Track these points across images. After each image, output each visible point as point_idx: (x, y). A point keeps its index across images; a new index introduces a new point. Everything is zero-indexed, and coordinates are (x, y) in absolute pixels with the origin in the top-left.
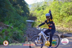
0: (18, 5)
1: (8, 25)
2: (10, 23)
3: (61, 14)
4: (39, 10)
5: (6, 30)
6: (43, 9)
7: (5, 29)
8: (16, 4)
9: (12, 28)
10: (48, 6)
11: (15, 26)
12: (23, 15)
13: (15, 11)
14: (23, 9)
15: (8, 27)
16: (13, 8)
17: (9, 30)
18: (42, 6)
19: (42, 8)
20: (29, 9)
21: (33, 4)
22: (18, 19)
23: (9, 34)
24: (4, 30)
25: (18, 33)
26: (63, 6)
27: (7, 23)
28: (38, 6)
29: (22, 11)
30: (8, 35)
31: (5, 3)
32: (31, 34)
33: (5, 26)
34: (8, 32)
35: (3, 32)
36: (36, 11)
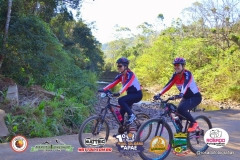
0: (77, 45)
1: (53, 93)
2: (58, 87)
5: (47, 105)
6: (136, 54)
7: (46, 101)
8: (71, 44)
9: (61, 99)
11: (70, 94)
12: (88, 68)
13: (69, 59)
14: (87, 54)
15: (52, 97)
16: (65, 53)
17: (55, 104)
20: (102, 53)
21: (113, 43)
22: (76, 78)
23: (55, 112)
24: (43, 104)
25: (76, 111)
26: (180, 48)
27: (50, 89)
28: (124, 47)
30: (53, 115)
31: (46, 41)
33: (46, 94)
34: (53, 109)
35: (41, 109)
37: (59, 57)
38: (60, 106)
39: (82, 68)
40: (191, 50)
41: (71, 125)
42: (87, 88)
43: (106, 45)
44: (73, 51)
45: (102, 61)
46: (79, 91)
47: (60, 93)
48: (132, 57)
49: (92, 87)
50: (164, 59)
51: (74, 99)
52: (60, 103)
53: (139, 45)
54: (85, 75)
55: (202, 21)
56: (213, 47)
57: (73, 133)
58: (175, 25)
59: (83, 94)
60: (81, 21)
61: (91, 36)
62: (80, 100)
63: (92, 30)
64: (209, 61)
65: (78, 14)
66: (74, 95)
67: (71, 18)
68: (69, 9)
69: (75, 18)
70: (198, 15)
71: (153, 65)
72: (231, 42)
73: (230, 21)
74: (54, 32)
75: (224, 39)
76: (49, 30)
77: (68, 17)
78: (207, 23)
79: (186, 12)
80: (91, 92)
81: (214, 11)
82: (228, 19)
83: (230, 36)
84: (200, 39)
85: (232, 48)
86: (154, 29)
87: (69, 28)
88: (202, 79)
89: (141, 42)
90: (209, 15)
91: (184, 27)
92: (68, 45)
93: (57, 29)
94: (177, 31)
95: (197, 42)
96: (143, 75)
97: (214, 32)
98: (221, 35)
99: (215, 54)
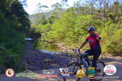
2: (1, 42)
3: (76, 30)
6: (51, 22)
9: (3, 49)
10: (58, 19)
11: (8, 47)
12: (20, 29)
14: (20, 21)
16: (6, 20)
18: (49, 19)
19: (49, 21)
20: (29, 21)
21: (37, 15)
25: (12, 58)
29: (20, 24)
32: (32, 59)
36: (39, 25)
38: (2, 55)
40: (85, 22)
42: (20, 43)
43: (32, 16)
46: (15, 45)
47: (2, 46)
48: (49, 24)
49: (23, 42)
52: (2, 52)
55: (92, 5)
56: (98, 20)
58: (76, 6)
61: (23, 10)
62: (15, 50)
63: (24, 6)
72: (109, 18)
75: (105, 16)
80: (22, 45)
82: (107, 4)
85: (109, 22)
89: (53, 15)
90: (96, 1)
91: (81, 7)
92: (8, 15)
94: (77, 9)
95: (89, 17)
96: (55, 36)
97: (99, 11)
98: (103, 14)
99: (99, 24)
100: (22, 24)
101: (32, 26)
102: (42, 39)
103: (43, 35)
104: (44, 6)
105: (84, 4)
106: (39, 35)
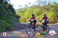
0: (9, 10)
2: (4, 20)
4: (22, 12)
8: (8, 9)
9: (5, 23)
11: (7, 22)
12: (12, 15)
13: (7, 13)
14: (12, 12)
15: (2, 23)
17: (3, 24)
20: (16, 12)
22: (9, 18)
23: (3, 26)
26: (34, 11)
27: (2, 20)
28: (21, 10)
32: (17, 26)
33: (1, 22)
37: (4, 12)
38: (5, 25)
39: (10, 15)
40: (37, 11)
41: (7, 29)
42: (12, 20)
43: (17, 10)
44: (8, 11)
45: (15, 14)
47: (5, 22)
48: (23, 13)
49: (13, 20)
50: (31, 13)
51: (8, 23)
52: (5, 24)
53: (25, 10)
54: (11, 17)
55: (39, 5)
56: (42, 11)
57: (8, 31)
58: (33, 5)
59: (11, 22)
60: (10, 4)
61: (13, 8)
62: (10, 23)
63: (13, 6)
64: (41, 14)
65: (9, 2)
66: (8, 22)
67: (8, 3)
68: (7, 1)
69: (9, 3)
70: (38, 3)
71: (28, 15)
72: (46, 10)
73: (46, 5)
74: (3, 6)
75: (45, 9)
76: (2, 6)
77: (7, 3)
78: (40, 5)
79: (36, 2)
80: (13, 21)
81: (42, 2)
82: (45, 4)
83: (46, 8)
84: (39, 9)
85: (46, 11)
86: (28, 6)
87: (7, 6)
88: (39, 18)
89: (25, 9)
90: (41, 3)
91: (35, 6)
92: (7, 10)
93: (4, 6)
94: (34, 7)
96: (26, 17)
97: (42, 7)
98: (44, 8)
99: (42, 12)
100: (13, 13)
101: (17, 14)
102: (21, 18)
103: (21, 17)
104: (21, 6)
105: (36, 5)
106: (19, 17)
